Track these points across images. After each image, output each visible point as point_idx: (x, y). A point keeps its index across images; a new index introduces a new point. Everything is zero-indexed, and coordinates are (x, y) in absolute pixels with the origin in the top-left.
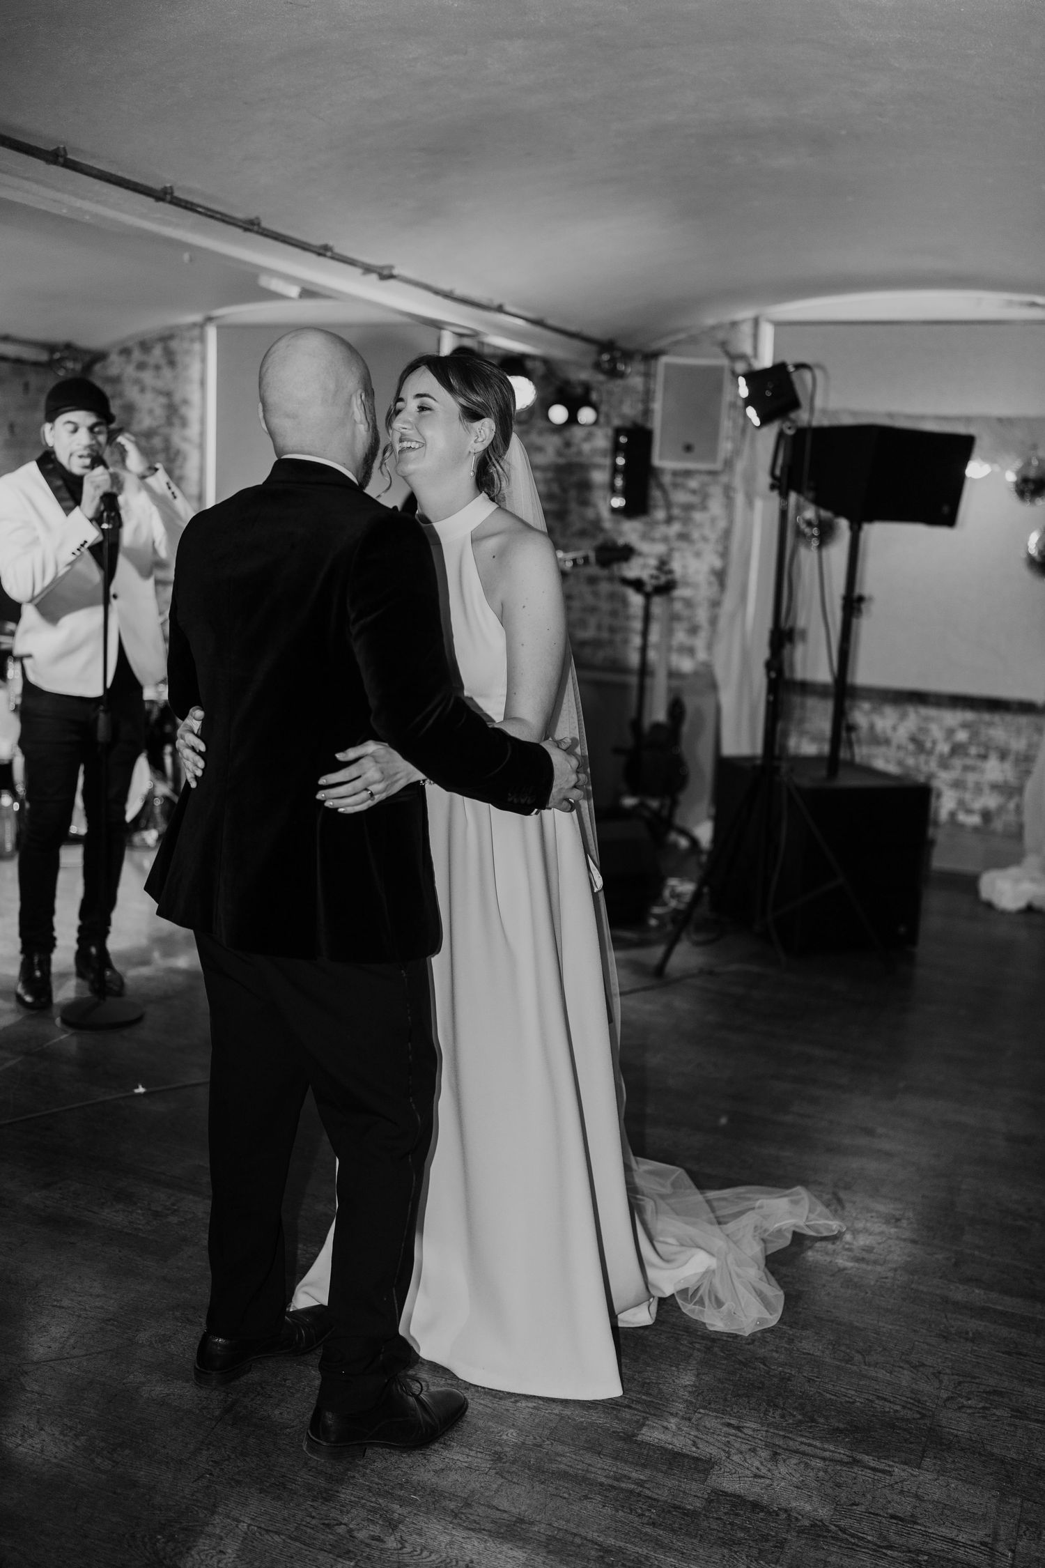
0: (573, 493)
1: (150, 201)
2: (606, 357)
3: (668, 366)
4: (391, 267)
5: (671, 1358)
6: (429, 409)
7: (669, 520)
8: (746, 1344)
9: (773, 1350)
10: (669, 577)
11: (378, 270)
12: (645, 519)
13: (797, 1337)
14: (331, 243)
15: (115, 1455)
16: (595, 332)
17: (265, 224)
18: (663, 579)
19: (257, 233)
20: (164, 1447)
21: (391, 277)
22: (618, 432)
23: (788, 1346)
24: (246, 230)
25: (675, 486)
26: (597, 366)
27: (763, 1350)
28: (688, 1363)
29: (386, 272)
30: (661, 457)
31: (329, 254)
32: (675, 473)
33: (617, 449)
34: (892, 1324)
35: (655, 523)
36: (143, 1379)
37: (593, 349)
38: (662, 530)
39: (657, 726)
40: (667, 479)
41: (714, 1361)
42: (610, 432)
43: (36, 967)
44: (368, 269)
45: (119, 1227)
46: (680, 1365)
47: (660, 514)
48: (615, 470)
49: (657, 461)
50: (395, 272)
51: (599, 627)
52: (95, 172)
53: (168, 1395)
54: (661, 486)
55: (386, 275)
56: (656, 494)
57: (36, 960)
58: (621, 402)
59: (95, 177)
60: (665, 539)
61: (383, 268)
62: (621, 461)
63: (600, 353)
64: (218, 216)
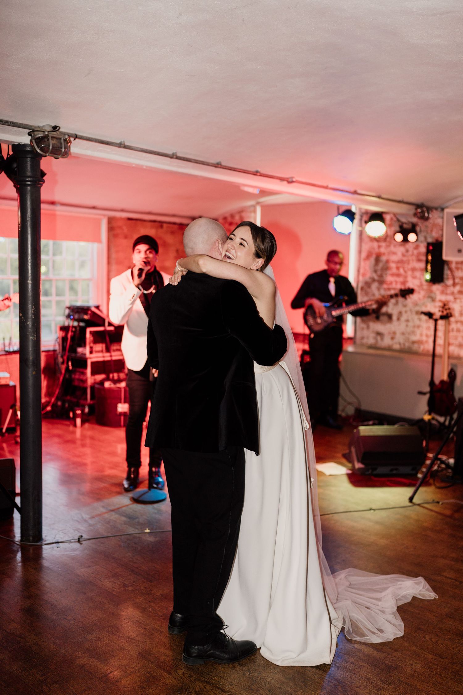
0: (410, 273)
1: (169, 159)
2: (419, 210)
3: (447, 213)
4: (293, 178)
5: (314, 687)
6: (244, 246)
7: (454, 285)
8: (355, 687)
9: (368, 693)
10: (448, 311)
11: (286, 179)
12: (442, 284)
13: (384, 688)
14: (259, 170)
15: (52, 686)
16: (412, 200)
17: (224, 164)
18: (445, 313)
19: (221, 168)
20: (72, 686)
21: (292, 182)
22: (429, 244)
23: (376, 692)
24: (216, 167)
25: (457, 269)
26: (415, 215)
27: (363, 692)
28: (321, 691)
29: (290, 180)
30: (446, 255)
31: (258, 174)
32: (457, 263)
33: (428, 252)
34: (438, 691)
35: (447, 286)
36: (80, 655)
37: (412, 208)
38: (451, 289)
39: (442, 382)
40: (453, 266)
41: (335, 693)
42: (425, 244)
43: (132, 473)
44: (282, 179)
45: (107, 589)
46: (317, 691)
47: (450, 282)
48: (427, 262)
49: (445, 257)
50: (294, 180)
51: (421, 335)
52: (138, 149)
53: (87, 664)
54: (450, 269)
55: (290, 181)
56: (447, 272)
57: (133, 469)
58: (432, 231)
59: (139, 151)
60: (453, 294)
61: (288, 178)
62: (430, 258)
63: (416, 209)
64: (200, 162)
